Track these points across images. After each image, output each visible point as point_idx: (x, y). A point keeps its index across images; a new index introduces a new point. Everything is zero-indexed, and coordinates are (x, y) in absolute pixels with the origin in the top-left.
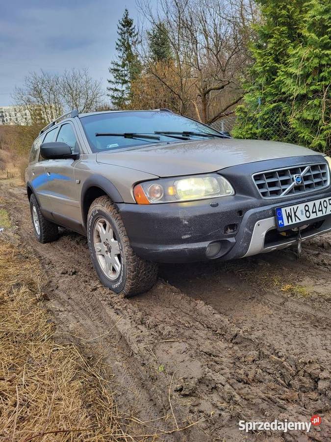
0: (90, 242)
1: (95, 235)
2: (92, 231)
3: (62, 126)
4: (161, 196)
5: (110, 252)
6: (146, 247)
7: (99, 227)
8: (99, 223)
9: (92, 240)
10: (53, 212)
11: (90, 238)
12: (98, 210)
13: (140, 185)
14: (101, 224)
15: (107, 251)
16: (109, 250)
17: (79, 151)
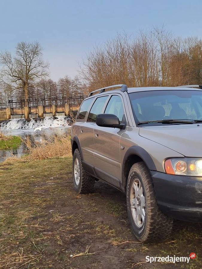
0: (128, 197)
1: (132, 192)
2: (130, 189)
3: (112, 96)
4: (184, 169)
5: (140, 206)
6: (169, 206)
7: (135, 185)
8: (135, 182)
9: (129, 195)
10: (96, 168)
11: (128, 194)
12: (134, 172)
13: (170, 160)
14: (136, 184)
15: (138, 205)
16: (139, 205)
17: (125, 122)
